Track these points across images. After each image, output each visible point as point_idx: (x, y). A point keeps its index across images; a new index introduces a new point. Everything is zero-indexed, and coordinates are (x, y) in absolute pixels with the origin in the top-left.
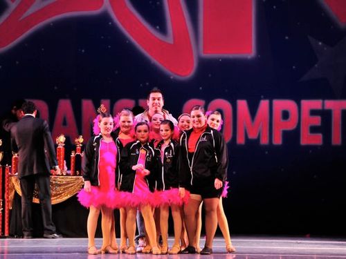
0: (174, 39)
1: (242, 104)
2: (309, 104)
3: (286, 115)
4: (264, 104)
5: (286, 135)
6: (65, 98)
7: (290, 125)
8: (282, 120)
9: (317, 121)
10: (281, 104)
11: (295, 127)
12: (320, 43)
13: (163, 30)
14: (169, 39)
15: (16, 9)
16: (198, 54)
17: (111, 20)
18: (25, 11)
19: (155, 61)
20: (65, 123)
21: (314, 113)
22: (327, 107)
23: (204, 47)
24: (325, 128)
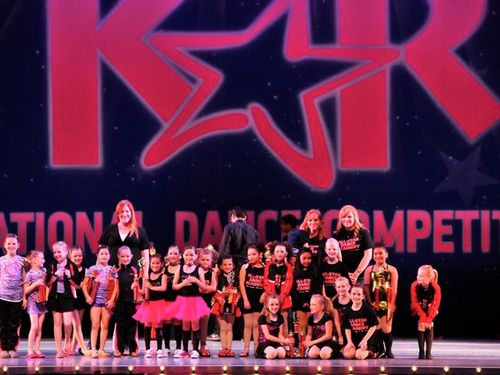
0: (315, 155)
1: (379, 215)
2: (441, 215)
3: (419, 224)
4: (399, 214)
5: (420, 243)
6: (213, 209)
7: (424, 234)
8: (416, 230)
9: (449, 230)
10: (415, 215)
11: (428, 235)
12: (451, 158)
13: (304, 146)
14: (310, 154)
15: (169, 128)
16: (337, 168)
17: (255, 137)
18: (177, 130)
19: (295, 174)
20: (212, 233)
21: (445, 222)
22: (457, 218)
23: (343, 161)
24: (456, 237)
